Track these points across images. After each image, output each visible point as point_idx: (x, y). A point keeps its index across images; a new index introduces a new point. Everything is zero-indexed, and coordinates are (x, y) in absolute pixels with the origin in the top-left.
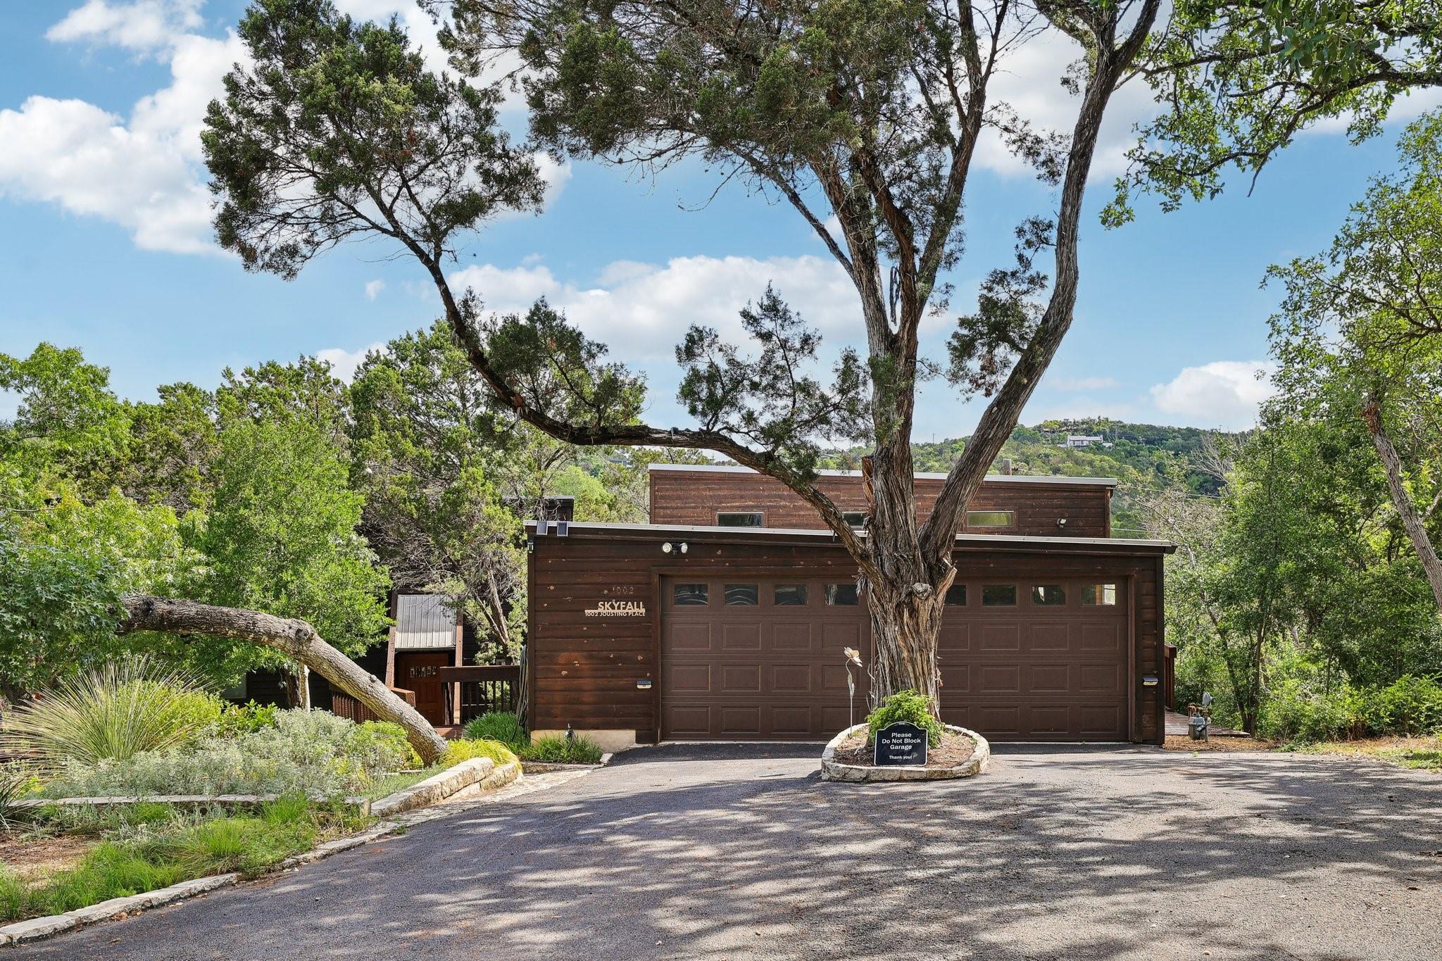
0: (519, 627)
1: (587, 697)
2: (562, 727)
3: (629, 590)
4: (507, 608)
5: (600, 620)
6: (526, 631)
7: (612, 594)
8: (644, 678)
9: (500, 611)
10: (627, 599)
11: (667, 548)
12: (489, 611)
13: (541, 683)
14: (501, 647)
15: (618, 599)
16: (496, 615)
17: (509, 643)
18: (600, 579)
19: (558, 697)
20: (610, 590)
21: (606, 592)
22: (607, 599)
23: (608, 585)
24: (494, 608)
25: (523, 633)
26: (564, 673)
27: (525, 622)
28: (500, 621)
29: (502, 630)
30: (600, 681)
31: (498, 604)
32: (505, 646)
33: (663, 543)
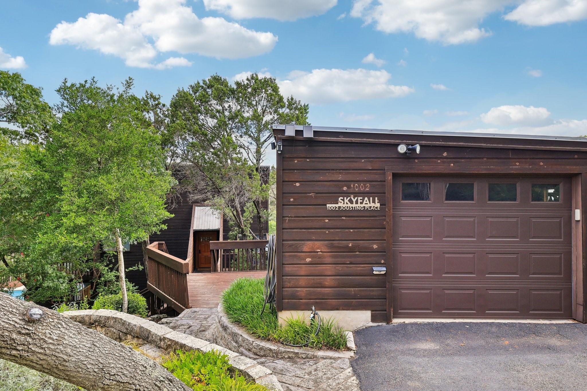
0: (249, 220)
1: (328, 281)
2: (306, 307)
3: (366, 187)
4: (243, 211)
5: (340, 213)
6: (252, 222)
7: (351, 190)
8: (379, 264)
9: (240, 213)
10: (364, 194)
11: (402, 149)
12: (235, 213)
13: (288, 269)
14: (240, 230)
15: (356, 194)
16: (238, 215)
17: (244, 228)
18: (340, 177)
19: (303, 281)
20: (349, 187)
21: (345, 188)
22: (346, 194)
23: (347, 182)
24: (237, 211)
25: (250, 223)
26: (308, 260)
27: (251, 218)
28: (240, 218)
29: (241, 222)
30: (339, 267)
31: (239, 210)
32: (242, 229)
33: (398, 145)
